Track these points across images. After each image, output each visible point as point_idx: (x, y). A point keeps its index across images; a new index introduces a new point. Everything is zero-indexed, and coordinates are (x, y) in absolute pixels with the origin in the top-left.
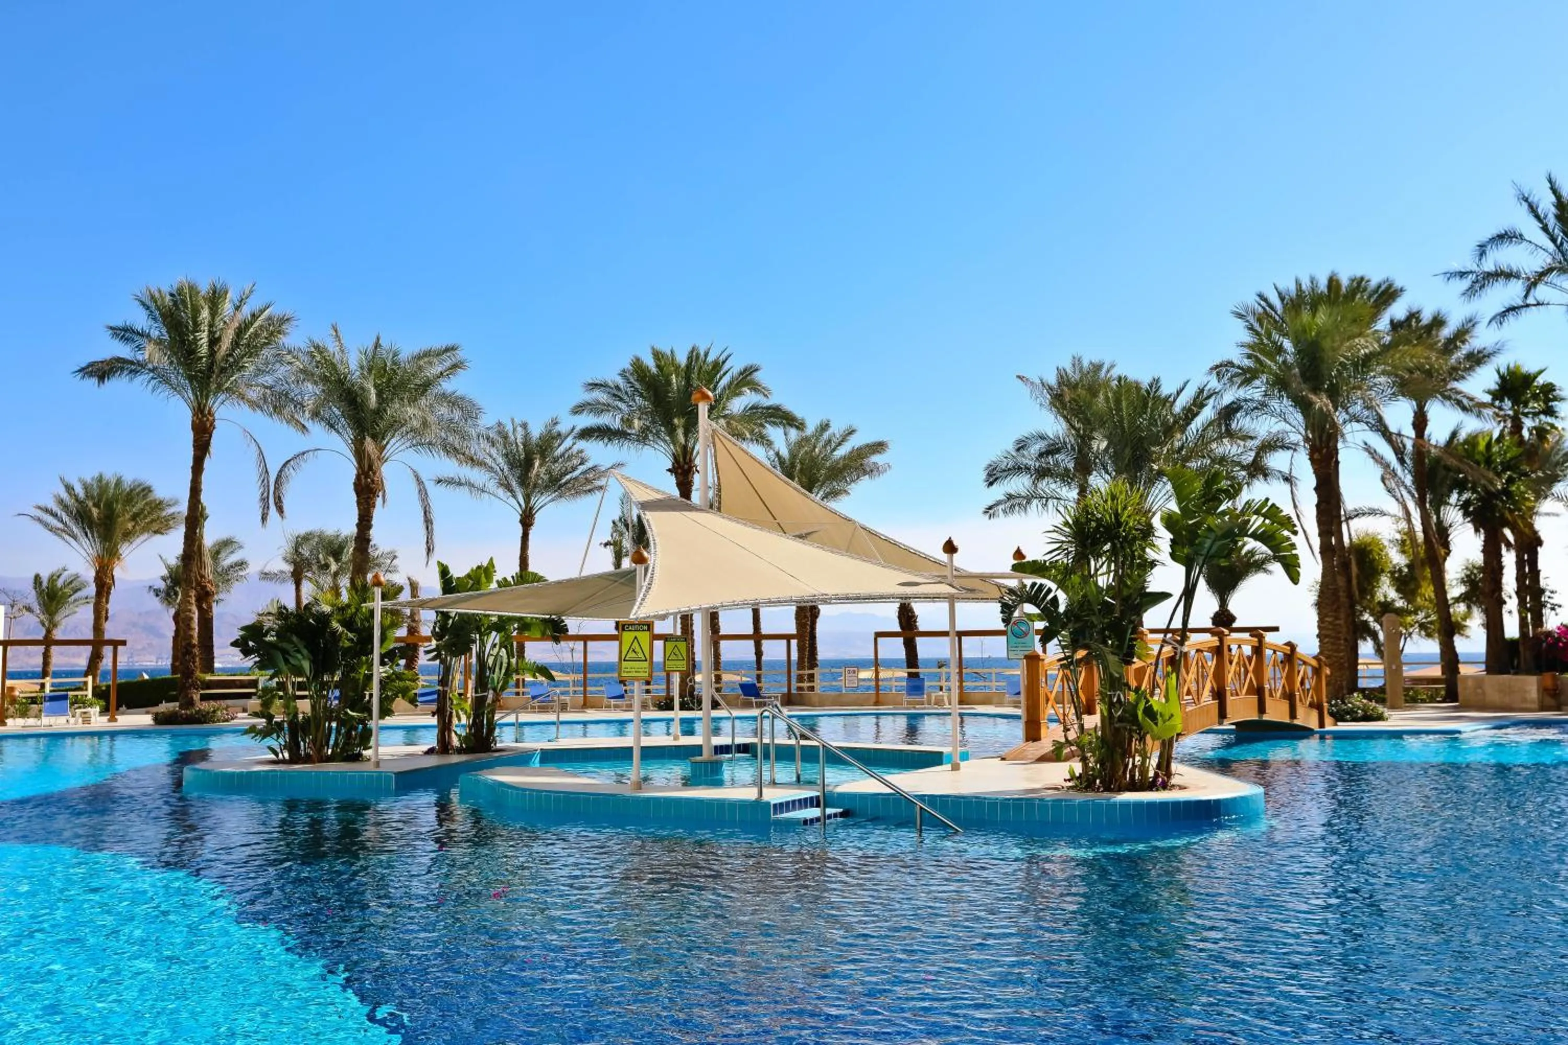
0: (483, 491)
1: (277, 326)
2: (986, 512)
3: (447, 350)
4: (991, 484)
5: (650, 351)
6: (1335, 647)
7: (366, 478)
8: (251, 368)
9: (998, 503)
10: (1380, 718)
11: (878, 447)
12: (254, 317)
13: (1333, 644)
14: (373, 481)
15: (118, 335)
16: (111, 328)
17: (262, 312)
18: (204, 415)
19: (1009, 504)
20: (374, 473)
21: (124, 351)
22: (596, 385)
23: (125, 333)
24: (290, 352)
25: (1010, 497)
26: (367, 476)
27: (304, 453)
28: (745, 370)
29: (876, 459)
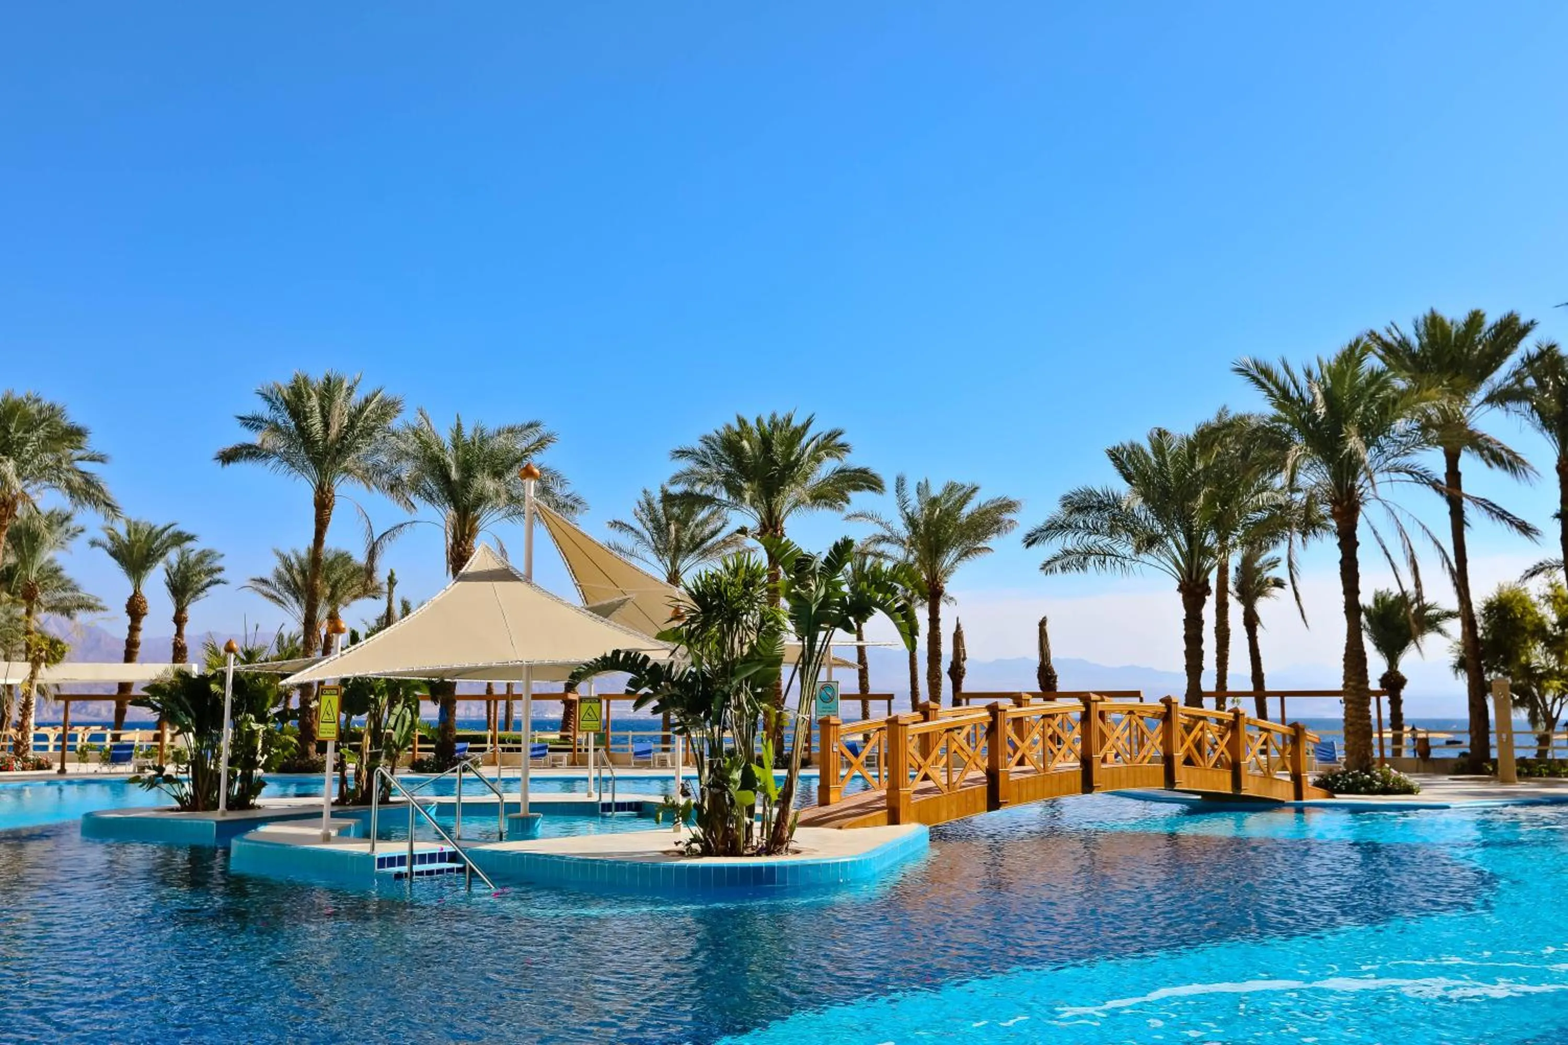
0: (631, 555)
1: (388, 408)
2: (1042, 569)
3: (530, 426)
4: (1029, 545)
5: (736, 418)
6: (1359, 713)
7: (458, 547)
8: (365, 449)
9: (1056, 559)
10: (1409, 790)
11: (1009, 506)
12: (368, 401)
13: (1357, 710)
14: (464, 550)
15: (247, 424)
16: (241, 418)
17: (375, 395)
18: (323, 493)
19: (1065, 561)
20: (466, 543)
21: (254, 438)
22: (684, 452)
23: (252, 422)
24: (394, 434)
25: (1067, 553)
26: (460, 545)
27: (401, 526)
28: (829, 435)
29: (1007, 516)
